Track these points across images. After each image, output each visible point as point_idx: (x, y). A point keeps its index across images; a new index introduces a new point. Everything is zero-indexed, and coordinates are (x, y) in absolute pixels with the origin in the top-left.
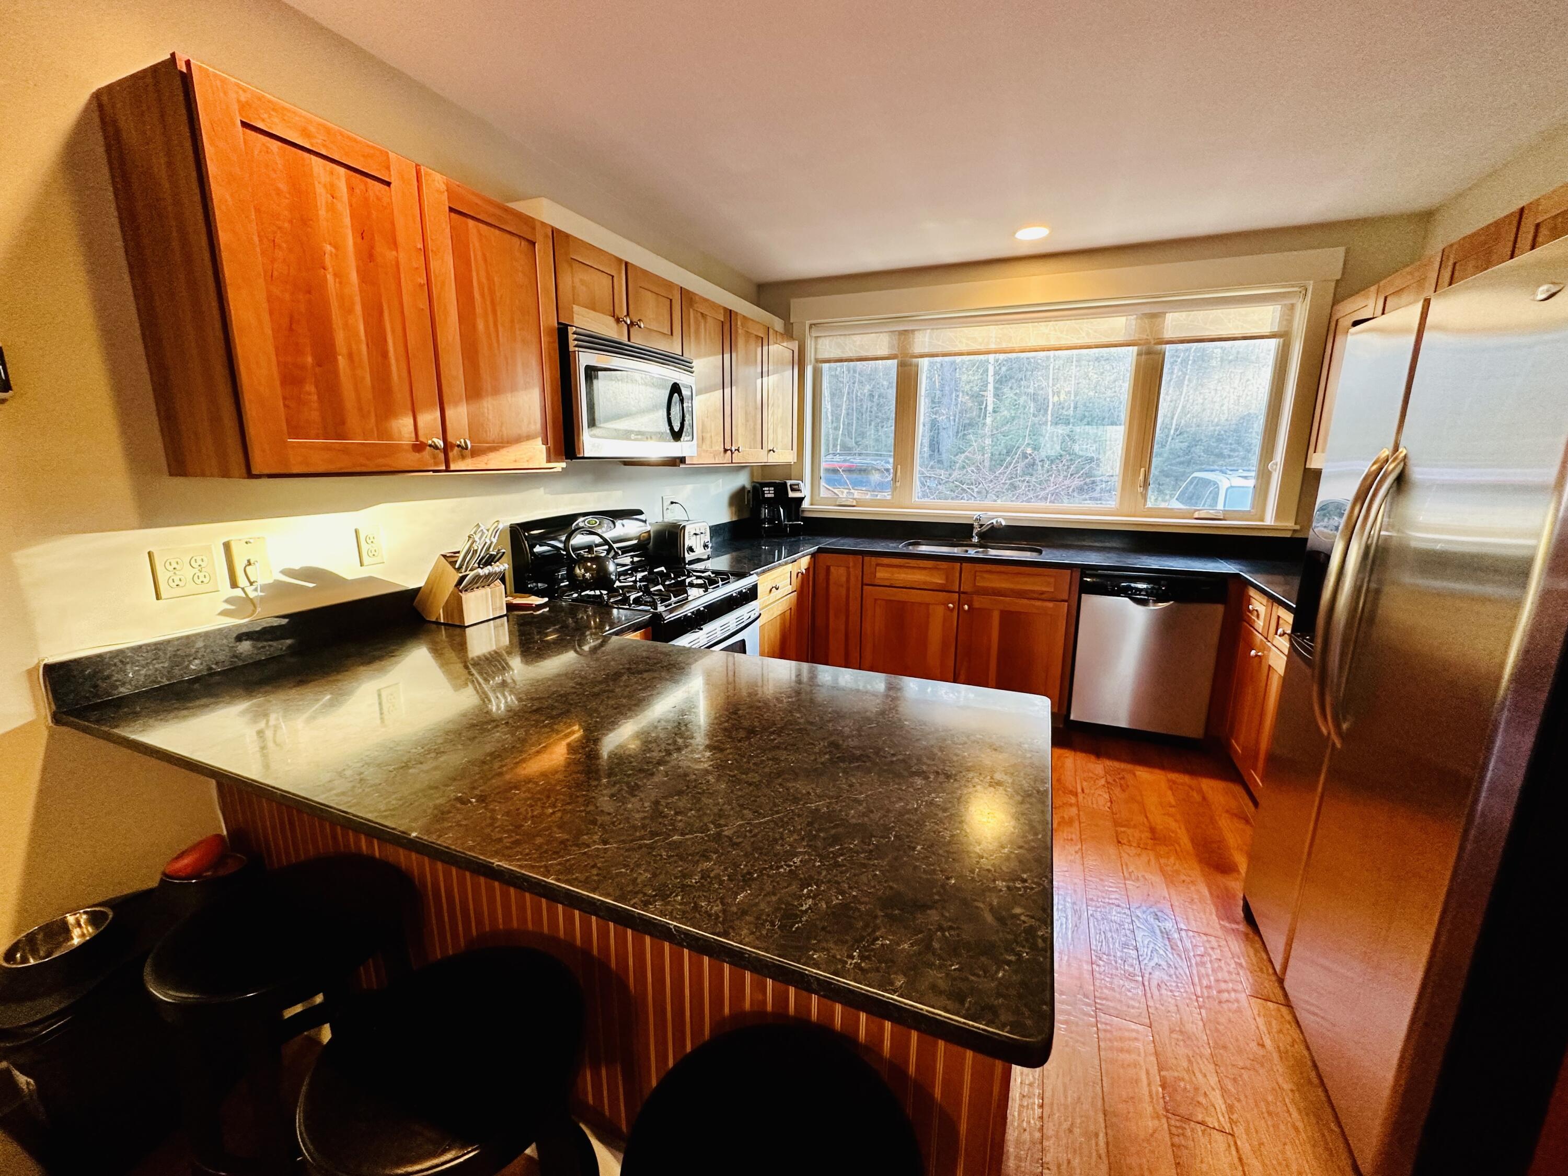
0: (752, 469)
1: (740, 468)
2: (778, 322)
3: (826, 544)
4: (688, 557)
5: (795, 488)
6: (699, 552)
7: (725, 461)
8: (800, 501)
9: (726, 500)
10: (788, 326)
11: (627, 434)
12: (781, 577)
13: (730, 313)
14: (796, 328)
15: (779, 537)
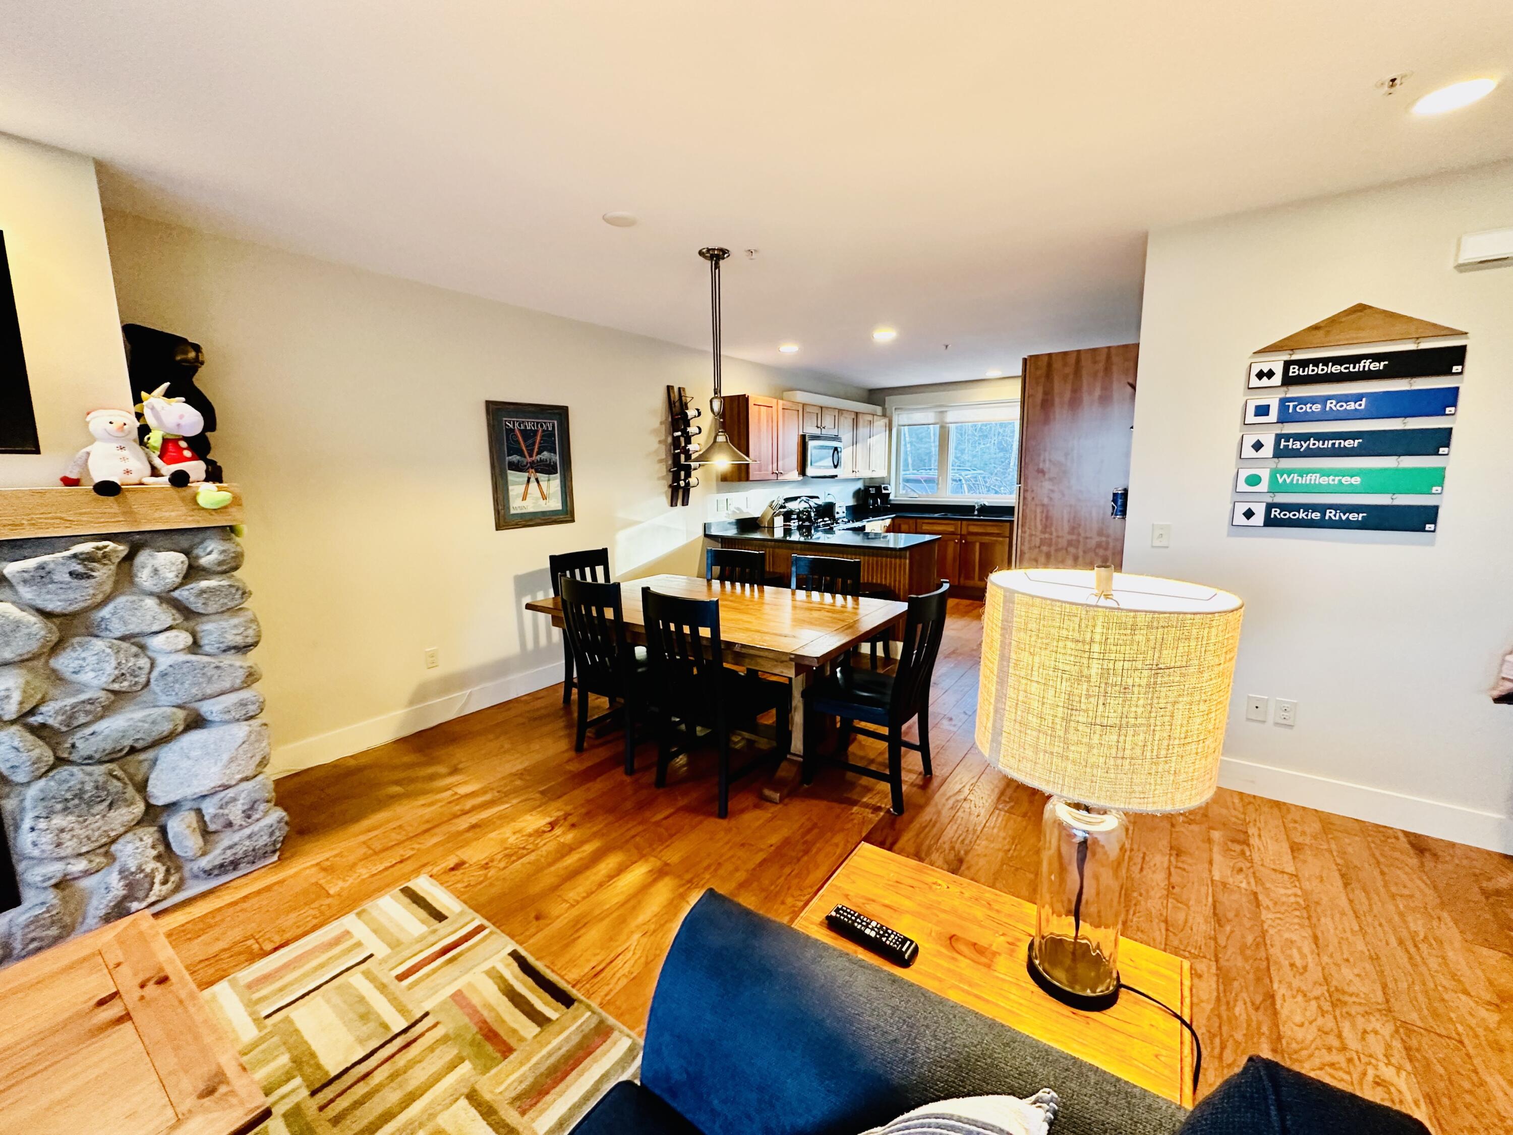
0: (865, 479)
1: (858, 479)
2: (879, 409)
3: (899, 514)
4: (837, 516)
5: (886, 489)
6: (841, 515)
7: (853, 476)
8: (888, 495)
9: (851, 494)
10: (884, 410)
11: (820, 467)
12: (876, 525)
13: (857, 414)
14: (888, 410)
15: (877, 513)
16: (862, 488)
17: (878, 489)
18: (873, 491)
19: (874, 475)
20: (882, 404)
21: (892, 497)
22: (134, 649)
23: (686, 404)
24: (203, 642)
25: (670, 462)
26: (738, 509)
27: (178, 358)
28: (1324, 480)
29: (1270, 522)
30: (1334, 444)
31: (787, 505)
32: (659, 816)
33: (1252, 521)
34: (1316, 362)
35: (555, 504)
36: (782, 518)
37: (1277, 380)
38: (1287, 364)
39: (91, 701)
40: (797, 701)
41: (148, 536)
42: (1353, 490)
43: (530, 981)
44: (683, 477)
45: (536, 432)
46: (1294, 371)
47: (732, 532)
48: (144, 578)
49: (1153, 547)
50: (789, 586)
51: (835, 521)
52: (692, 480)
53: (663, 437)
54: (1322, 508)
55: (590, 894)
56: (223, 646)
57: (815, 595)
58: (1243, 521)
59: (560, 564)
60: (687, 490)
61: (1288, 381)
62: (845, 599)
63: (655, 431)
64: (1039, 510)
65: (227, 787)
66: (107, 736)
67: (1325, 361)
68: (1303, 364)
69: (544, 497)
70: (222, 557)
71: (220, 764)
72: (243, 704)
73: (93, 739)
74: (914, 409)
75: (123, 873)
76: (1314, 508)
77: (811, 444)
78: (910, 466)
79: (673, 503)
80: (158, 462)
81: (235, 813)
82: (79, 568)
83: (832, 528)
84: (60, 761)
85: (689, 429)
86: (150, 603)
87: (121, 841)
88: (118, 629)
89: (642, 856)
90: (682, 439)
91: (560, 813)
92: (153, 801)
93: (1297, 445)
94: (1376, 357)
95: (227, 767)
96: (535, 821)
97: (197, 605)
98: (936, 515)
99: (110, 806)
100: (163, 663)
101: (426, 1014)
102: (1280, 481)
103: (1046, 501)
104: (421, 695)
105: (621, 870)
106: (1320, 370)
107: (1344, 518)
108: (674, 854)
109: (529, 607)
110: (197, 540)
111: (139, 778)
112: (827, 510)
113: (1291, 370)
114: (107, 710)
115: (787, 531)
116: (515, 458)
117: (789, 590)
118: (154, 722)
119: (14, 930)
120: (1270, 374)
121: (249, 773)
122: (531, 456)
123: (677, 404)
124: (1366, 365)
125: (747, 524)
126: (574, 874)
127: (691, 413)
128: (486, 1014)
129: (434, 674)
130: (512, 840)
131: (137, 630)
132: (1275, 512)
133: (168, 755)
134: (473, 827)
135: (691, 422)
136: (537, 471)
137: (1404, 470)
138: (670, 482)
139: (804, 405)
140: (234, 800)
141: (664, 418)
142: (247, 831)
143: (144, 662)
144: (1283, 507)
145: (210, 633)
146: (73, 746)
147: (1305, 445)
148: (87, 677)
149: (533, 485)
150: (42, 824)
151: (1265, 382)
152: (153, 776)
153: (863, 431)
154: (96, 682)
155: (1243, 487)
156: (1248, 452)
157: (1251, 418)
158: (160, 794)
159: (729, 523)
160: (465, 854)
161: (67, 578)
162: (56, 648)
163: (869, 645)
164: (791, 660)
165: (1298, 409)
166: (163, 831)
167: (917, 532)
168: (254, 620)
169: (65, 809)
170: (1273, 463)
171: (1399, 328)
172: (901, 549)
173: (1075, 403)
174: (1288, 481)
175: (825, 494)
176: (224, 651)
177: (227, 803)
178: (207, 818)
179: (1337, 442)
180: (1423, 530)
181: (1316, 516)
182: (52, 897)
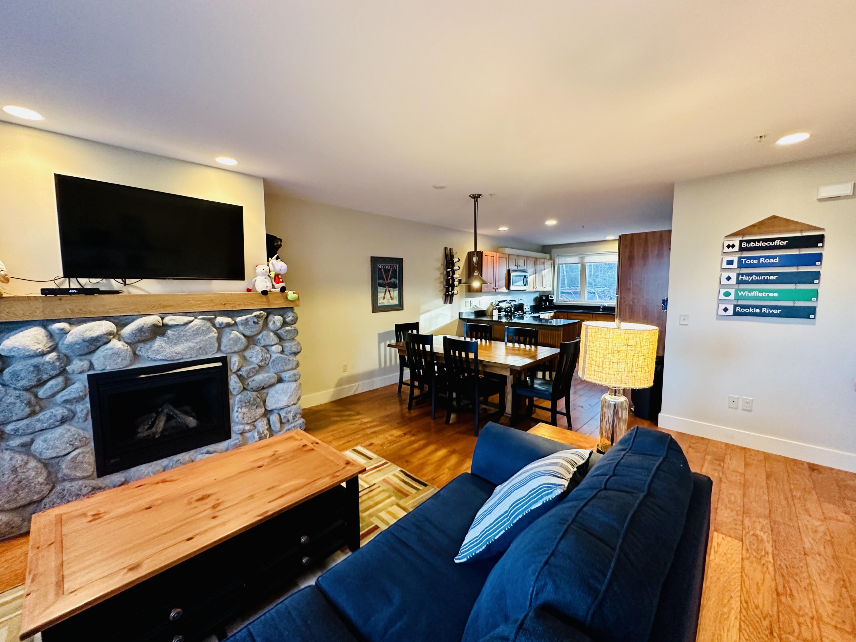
0: (540, 292)
1: (536, 292)
2: (548, 256)
3: (559, 310)
4: (525, 310)
5: (551, 297)
6: (527, 310)
7: (534, 290)
8: (553, 300)
9: (533, 300)
10: (551, 256)
11: (517, 286)
12: (545, 315)
13: (536, 259)
14: (553, 257)
15: (547, 309)
16: (538, 296)
17: (547, 297)
18: (544, 298)
19: (545, 290)
20: (549, 253)
21: (554, 301)
22: (266, 351)
23: (453, 256)
24: (286, 350)
25: (445, 283)
26: (476, 306)
27: (275, 244)
28: (760, 294)
29: (736, 314)
30: (764, 278)
31: (500, 304)
32: (449, 434)
33: (727, 313)
34: (754, 241)
35: (396, 302)
36: (497, 311)
37: (736, 249)
38: (741, 242)
39: (254, 368)
40: (509, 389)
41: (272, 310)
42: (774, 299)
43: (409, 478)
44: (450, 290)
45: (389, 270)
46: (744, 245)
47: (472, 317)
48: (271, 324)
49: (680, 325)
50: (504, 341)
51: (524, 313)
52: (455, 292)
53: (442, 271)
54: (760, 307)
55: (425, 456)
56: (291, 352)
57: (517, 345)
58: (723, 313)
59: (400, 328)
60: (452, 296)
61: (741, 249)
62: (531, 347)
63: (438, 269)
64: (627, 307)
65: (288, 406)
66: (257, 382)
67: (759, 241)
68: (749, 242)
69: (392, 299)
70: (293, 319)
71: (287, 397)
72: (295, 375)
73: (253, 382)
74: (567, 256)
75: (259, 432)
76: (757, 307)
77: (513, 274)
78: (566, 285)
79: (445, 303)
80: (274, 283)
81: (290, 416)
82: (256, 320)
83: (523, 316)
84: (245, 389)
85: (454, 268)
86: (272, 334)
87: (258, 421)
88: (263, 343)
89: (443, 446)
90: (451, 272)
91: (408, 430)
92: (267, 408)
93: (747, 278)
94: (783, 239)
95: (289, 398)
96: (397, 433)
97: (284, 335)
98: (579, 311)
99: (257, 407)
100: (274, 356)
101: (375, 484)
102: (740, 294)
103: (631, 303)
104: (340, 383)
105: (436, 450)
106: (757, 244)
107: (771, 312)
108: (458, 447)
109: (389, 346)
110: (285, 312)
111: (263, 398)
112: (520, 307)
113: (743, 244)
114: (257, 372)
115: (500, 317)
116: (381, 281)
117: (504, 343)
118: (270, 378)
119: (230, 447)
120: (733, 246)
121: (295, 402)
122: (387, 280)
123: (449, 256)
124: (777, 242)
125: (480, 313)
126: (418, 450)
127: (455, 260)
128: (396, 486)
129: (345, 374)
130: (390, 438)
131: (268, 344)
132: (738, 309)
133: (272, 391)
134: (374, 433)
135: (455, 264)
136: (389, 287)
137: (800, 290)
138: (445, 292)
139: (509, 255)
140: (290, 412)
141: (443, 263)
142: (293, 425)
143: (268, 356)
144: (742, 307)
145: (287, 347)
146: (248, 384)
147: (751, 278)
148: (254, 359)
149: (388, 293)
150: (240, 410)
151: (731, 249)
152: (267, 399)
153: (539, 267)
154: (256, 362)
155: (722, 297)
156: (724, 281)
157: (725, 266)
158: (271, 404)
159: (471, 313)
160: (373, 441)
161: (252, 324)
162: (246, 348)
163: (542, 373)
164: (509, 367)
165: (747, 262)
166: (269, 420)
167: (568, 319)
168: (299, 343)
169: (245, 406)
170: (736, 287)
171: (792, 227)
172: (559, 326)
173: (645, 257)
174: (744, 294)
175: (518, 300)
176: (291, 354)
177: (288, 412)
178: (282, 417)
179: (766, 277)
180: (809, 318)
181: (758, 311)
182: (239, 436)
